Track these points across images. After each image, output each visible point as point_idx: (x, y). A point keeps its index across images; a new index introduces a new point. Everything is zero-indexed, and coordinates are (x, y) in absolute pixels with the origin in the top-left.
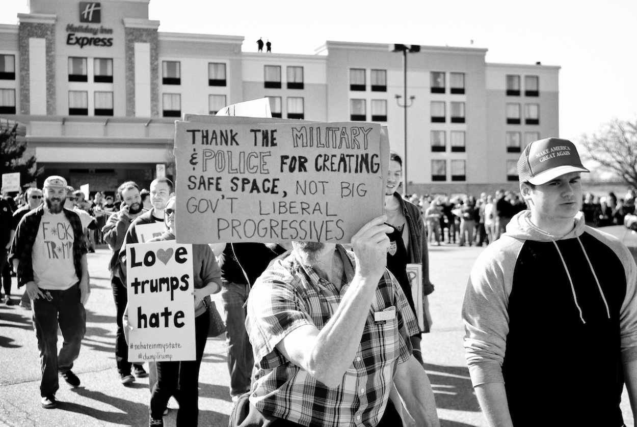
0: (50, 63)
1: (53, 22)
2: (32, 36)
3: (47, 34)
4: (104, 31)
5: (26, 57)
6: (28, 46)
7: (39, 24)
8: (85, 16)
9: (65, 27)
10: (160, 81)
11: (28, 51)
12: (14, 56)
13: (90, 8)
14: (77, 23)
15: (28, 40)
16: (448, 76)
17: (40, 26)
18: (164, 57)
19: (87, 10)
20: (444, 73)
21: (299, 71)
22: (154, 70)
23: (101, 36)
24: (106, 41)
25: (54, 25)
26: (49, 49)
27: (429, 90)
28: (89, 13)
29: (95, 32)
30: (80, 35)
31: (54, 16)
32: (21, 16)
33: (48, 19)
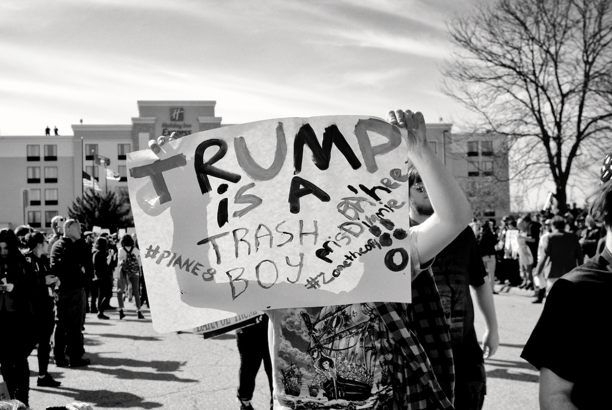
1: (153, 122)
2: (141, 132)
3: (150, 130)
4: (185, 126)
5: (137, 145)
6: (138, 138)
7: (144, 124)
8: (174, 117)
9: (161, 124)
11: (138, 141)
12: (129, 145)
13: (177, 112)
14: (169, 122)
15: (138, 134)
17: (146, 125)
19: (175, 113)
23: (184, 129)
24: (187, 132)
25: (154, 124)
28: (176, 115)
29: (180, 127)
30: (170, 129)
31: (154, 118)
32: (133, 119)
33: (150, 120)
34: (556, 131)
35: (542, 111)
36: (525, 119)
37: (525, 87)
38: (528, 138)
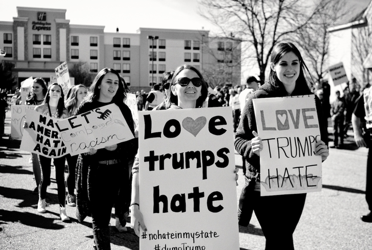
0: (26, 37)
1: (27, 20)
2: (19, 26)
3: (24, 25)
4: (47, 24)
5: (16, 35)
6: (17, 30)
7: (21, 22)
8: (40, 18)
9: (32, 22)
10: (70, 44)
11: (17, 32)
12: (11, 34)
13: (42, 14)
14: (36, 21)
15: (17, 27)
16: (192, 42)
18: (72, 35)
20: (190, 41)
21: (128, 40)
22: (68, 40)
23: (46, 26)
24: (48, 28)
25: (27, 22)
26: (26, 31)
27: (184, 48)
28: (41, 17)
29: (44, 24)
30: (38, 26)
31: (27, 18)
32: (14, 18)
33: (25, 19)
34: (261, 39)
35: (254, 27)
36: (245, 32)
37: (245, 12)
38: (246, 42)
